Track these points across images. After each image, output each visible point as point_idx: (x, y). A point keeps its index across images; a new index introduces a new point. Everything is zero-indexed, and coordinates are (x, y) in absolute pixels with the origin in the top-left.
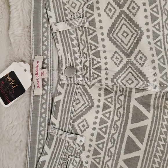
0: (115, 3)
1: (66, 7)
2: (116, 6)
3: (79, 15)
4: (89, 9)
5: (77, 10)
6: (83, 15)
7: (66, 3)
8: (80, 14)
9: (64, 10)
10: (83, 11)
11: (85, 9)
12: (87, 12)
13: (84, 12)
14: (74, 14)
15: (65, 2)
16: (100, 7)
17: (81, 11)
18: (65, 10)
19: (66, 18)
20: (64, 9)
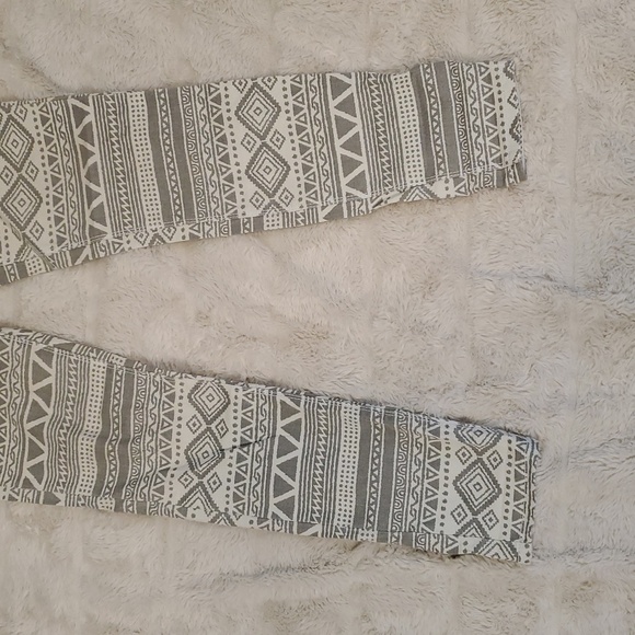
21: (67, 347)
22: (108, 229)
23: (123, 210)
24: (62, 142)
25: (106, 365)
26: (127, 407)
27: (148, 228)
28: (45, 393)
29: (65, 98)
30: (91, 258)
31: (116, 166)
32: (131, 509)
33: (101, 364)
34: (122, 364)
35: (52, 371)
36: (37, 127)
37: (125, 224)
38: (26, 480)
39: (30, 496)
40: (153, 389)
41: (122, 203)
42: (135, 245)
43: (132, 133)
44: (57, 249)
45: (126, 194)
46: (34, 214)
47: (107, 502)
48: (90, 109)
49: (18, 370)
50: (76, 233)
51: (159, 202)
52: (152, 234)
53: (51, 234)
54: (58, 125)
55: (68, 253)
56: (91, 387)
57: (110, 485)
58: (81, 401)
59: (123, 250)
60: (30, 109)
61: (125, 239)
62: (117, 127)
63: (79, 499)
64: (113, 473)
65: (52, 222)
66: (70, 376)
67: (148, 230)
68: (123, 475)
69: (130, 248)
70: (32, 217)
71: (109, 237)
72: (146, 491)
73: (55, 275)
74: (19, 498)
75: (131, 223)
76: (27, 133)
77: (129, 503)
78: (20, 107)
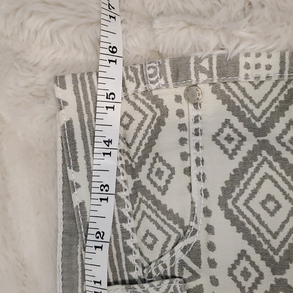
0: (259, 255)
1: (130, 243)
2: (262, 265)
3: (161, 269)
4: (189, 256)
5: (158, 256)
6: (172, 269)
7: (130, 231)
8: (165, 266)
9: (125, 252)
10: (173, 260)
11: (179, 255)
12: (182, 264)
13: (177, 262)
14: (150, 264)
15: (127, 230)
16: (216, 261)
17: (166, 259)
18: (129, 251)
19: (129, 275)
20: (124, 248)
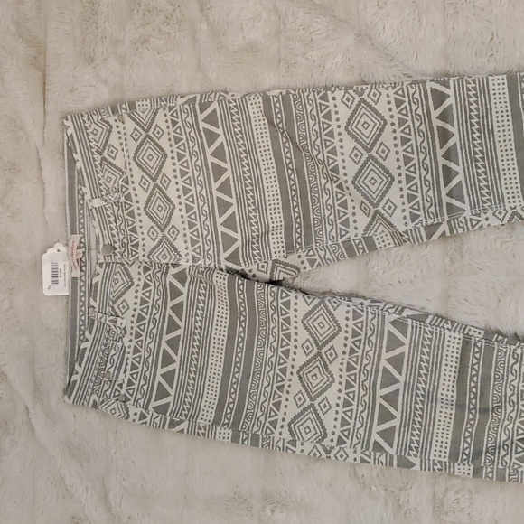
0: (148, 176)
1: (101, 182)
2: (149, 180)
4: (124, 182)
6: (118, 189)
8: (115, 188)
11: (121, 183)
12: (122, 186)
14: (109, 188)
16: (134, 181)
17: (116, 185)
18: (100, 185)
19: (101, 194)
21: (421, 318)
22: (466, 206)
23: (481, 188)
24: (417, 124)
25: (461, 336)
26: (486, 378)
27: (507, 206)
28: (397, 362)
29: (424, 82)
30: (448, 234)
31: (474, 146)
32: (490, 475)
33: (457, 335)
34: (481, 336)
35: (406, 341)
36: (390, 110)
37: (483, 202)
38: (375, 442)
39: (383, 459)
40: (512, 361)
41: (480, 181)
42: (494, 222)
43: (494, 115)
44: (411, 226)
45: (485, 173)
46: (386, 192)
47: (466, 468)
48: (450, 92)
49: (373, 338)
50: (432, 209)
51: (518, 180)
52: (510, 212)
53: (404, 211)
54: (414, 107)
55: (422, 229)
56: (444, 357)
57: (467, 452)
58: (435, 369)
59: (482, 226)
60: (384, 92)
61: (483, 216)
62: (477, 109)
63: (435, 464)
64: (468, 440)
65: (405, 199)
66: (423, 346)
67: (507, 208)
68: (479, 441)
69: (489, 225)
70: (383, 195)
71: (468, 214)
72: (507, 459)
73: (404, 249)
74: (371, 461)
75: (490, 200)
76: (380, 116)
77: (489, 470)
78: (374, 91)
